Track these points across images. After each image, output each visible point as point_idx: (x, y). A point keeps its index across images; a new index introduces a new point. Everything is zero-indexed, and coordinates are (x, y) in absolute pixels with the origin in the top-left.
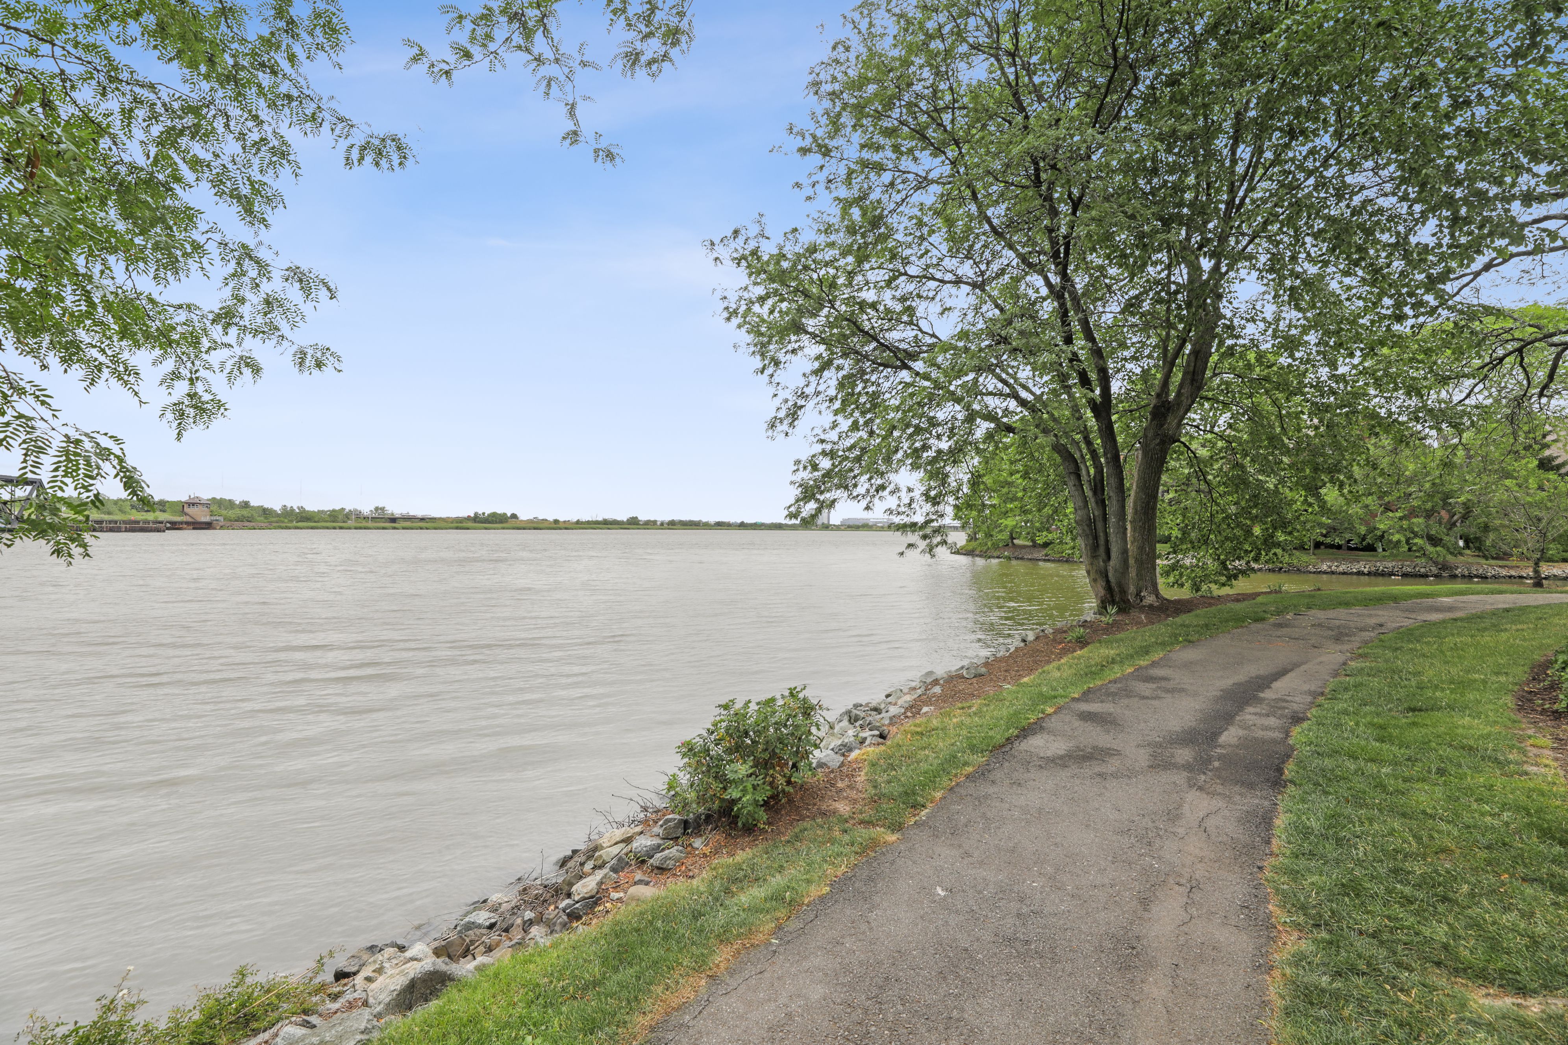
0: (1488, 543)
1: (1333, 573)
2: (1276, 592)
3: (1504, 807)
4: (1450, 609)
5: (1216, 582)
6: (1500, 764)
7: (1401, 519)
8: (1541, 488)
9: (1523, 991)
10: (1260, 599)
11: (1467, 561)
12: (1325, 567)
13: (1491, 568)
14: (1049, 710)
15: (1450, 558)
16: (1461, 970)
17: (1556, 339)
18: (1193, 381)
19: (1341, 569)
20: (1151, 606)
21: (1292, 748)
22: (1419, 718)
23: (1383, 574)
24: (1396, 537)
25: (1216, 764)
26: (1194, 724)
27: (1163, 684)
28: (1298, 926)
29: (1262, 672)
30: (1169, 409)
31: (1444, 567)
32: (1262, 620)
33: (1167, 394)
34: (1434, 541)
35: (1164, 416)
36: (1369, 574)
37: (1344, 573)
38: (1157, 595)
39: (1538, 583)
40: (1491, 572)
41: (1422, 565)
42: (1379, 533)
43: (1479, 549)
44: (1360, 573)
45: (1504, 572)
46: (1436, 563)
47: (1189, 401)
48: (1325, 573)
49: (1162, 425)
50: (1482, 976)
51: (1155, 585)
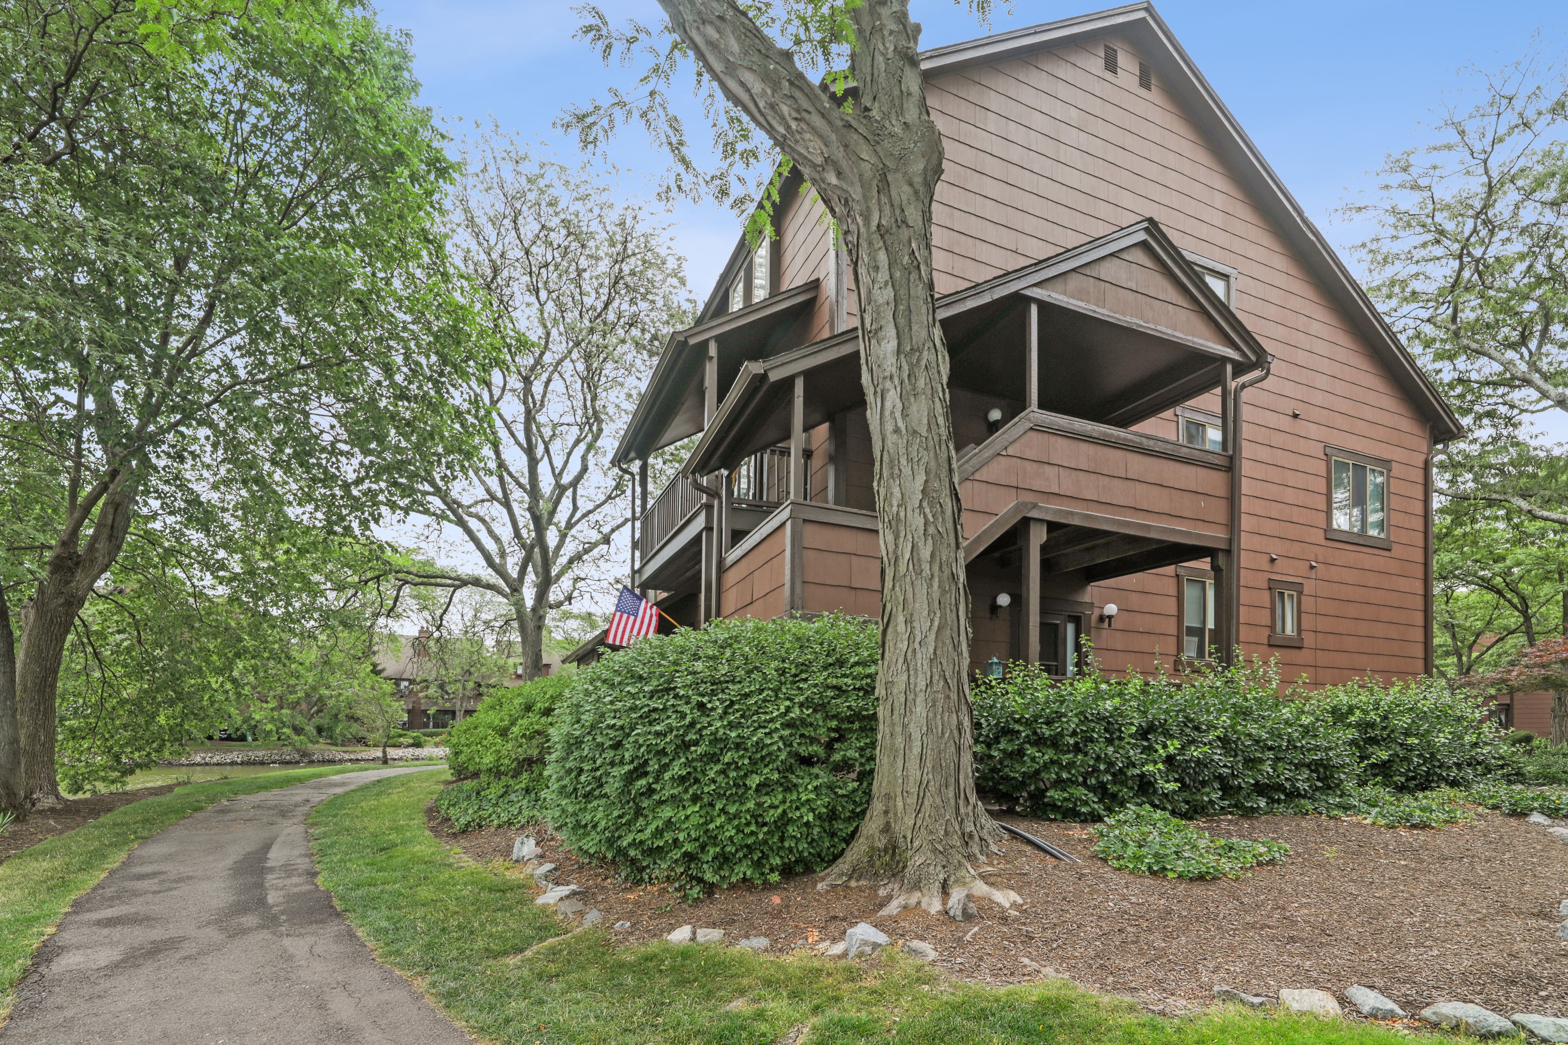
0: (338, 731)
1: (207, 764)
2: (185, 784)
3: (465, 884)
4: (344, 784)
5: (104, 779)
6: (450, 865)
7: (272, 710)
8: (373, 688)
9: (522, 951)
10: (177, 790)
11: (321, 748)
12: (198, 759)
13: (336, 752)
14: (51, 930)
15: (310, 745)
16: (496, 955)
17: (400, 575)
18: (111, 537)
19: (215, 760)
20: (52, 810)
21: (327, 891)
22: (391, 853)
23: (254, 763)
24: (269, 727)
25: (284, 917)
26: (232, 899)
27: (162, 877)
28: (419, 974)
29: (248, 849)
30: (77, 564)
31: (304, 754)
32: (201, 809)
33: (76, 544)
34: (298, 730)
35: (72, 571)
36: (242, 763)
37: (218, 764)
38: (57, 796)
39: (385, 761)
40: (338, 757)
41: (288, 753)
42: (253, 723)
43: (331, 738)
44: (233, 763)
45: (347, 756)
46: (298, 751)
47: (106, 560)
48: (199, 764)
49: (67, 583)
50: (505, 953)
51: (54, 785)
